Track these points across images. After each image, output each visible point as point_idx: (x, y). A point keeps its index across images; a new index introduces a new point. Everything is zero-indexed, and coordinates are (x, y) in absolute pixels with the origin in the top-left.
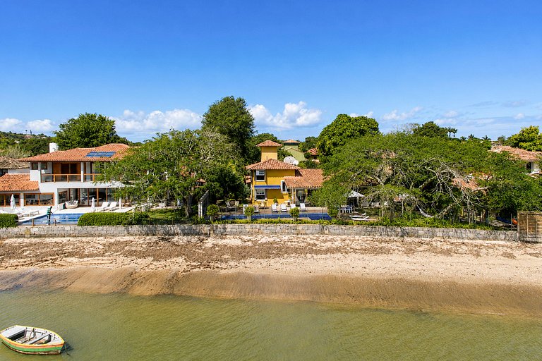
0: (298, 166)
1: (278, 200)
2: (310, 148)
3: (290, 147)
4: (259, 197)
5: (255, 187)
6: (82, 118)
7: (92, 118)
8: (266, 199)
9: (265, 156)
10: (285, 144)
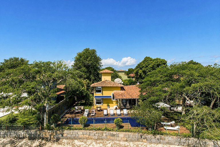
0: (123, 84)
1: (110, 105)
2: (130, 74)
3: (121, 73)
4: (97, 103)
5: (95, 97)
6: (11, 59)
7: (17, 59)
8: (102, 104)
9: (104, 78)
10: (118, 72)
